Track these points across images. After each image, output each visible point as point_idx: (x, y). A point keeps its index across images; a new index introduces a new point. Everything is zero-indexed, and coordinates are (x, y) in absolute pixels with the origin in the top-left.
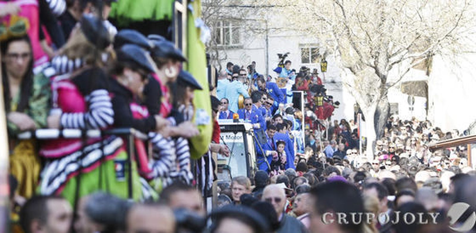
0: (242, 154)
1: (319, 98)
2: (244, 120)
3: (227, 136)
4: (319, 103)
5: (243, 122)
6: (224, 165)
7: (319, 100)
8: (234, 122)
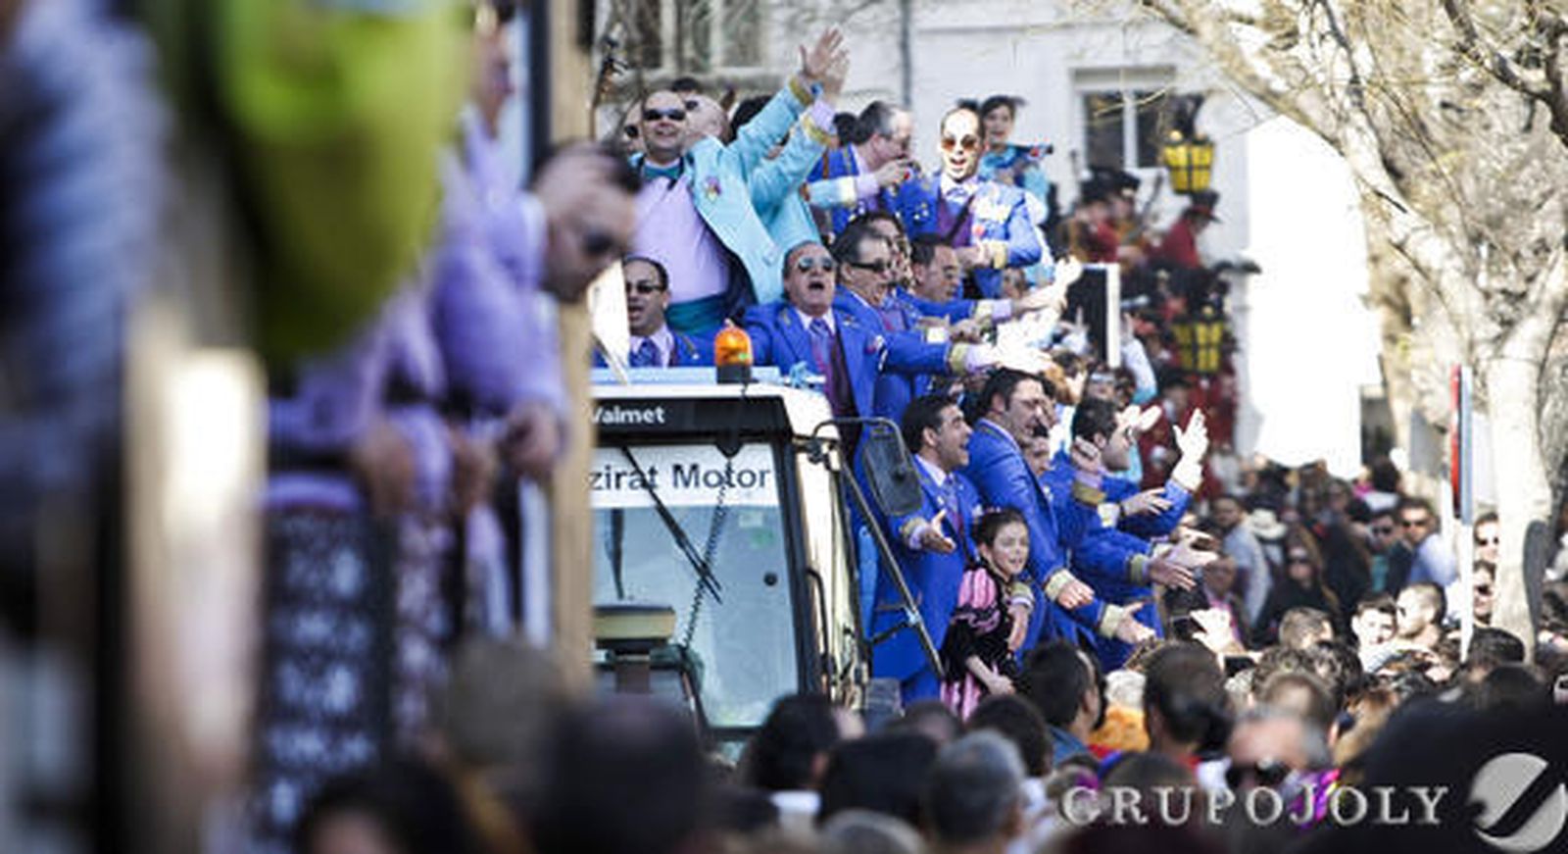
0: (770, 580)
1: (1201, 330)
2: (784, 372)
3: (678, 468)
4: (1202, 354)
5: (775, 383)
6: (660, 642)
7: (1201, 340)
8: (723, 379)
